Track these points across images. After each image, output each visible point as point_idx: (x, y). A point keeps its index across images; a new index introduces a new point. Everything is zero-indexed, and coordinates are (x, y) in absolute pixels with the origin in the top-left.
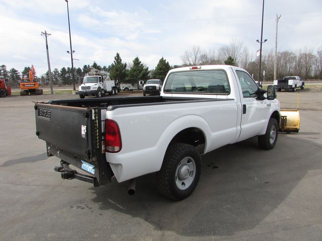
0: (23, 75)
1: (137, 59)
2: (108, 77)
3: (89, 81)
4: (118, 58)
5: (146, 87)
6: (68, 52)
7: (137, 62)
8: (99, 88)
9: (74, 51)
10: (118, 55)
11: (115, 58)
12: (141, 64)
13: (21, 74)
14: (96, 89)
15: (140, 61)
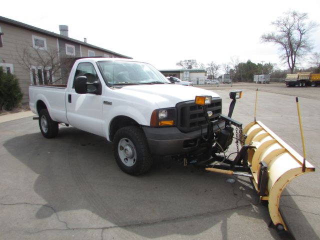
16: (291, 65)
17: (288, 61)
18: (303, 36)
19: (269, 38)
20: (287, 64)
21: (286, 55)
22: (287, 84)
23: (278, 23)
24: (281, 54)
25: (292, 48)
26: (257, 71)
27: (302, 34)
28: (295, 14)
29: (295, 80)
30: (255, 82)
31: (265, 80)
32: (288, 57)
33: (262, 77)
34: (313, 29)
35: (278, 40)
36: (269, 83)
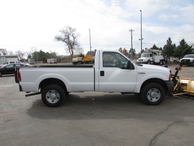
0: (130, 53)
1: (183, 41)
2: (160, 53)
3: (145, 56)
4: (169, 41)
5: (182, 60)
6: (140, 39)
7: (183, 42)
8: (149, 60)
9: (143, 39)
10: (170, 39)
11: (167, 41)
12: (186, 43)
13: (128, 52)
14: (147, 61)
15: (185, 41)
16: (71, 54)
17: (70, 52)
18: (75, 39)
19: (59, 39)
20: (69, 53)
21: (68, 48)
22: (73, 63)
23: (63, 32)
24: (66, 48)
25: (71, 45)
26: (47, 57)
27: (74, 38)
28: (70, 28)
29: (77, 61)
30: (48, 63)
31: (54, 61)
32: (70, 49)
33: (52, 60)
34: (78, 36)
35: (64, 41)
36: (56, 63)
